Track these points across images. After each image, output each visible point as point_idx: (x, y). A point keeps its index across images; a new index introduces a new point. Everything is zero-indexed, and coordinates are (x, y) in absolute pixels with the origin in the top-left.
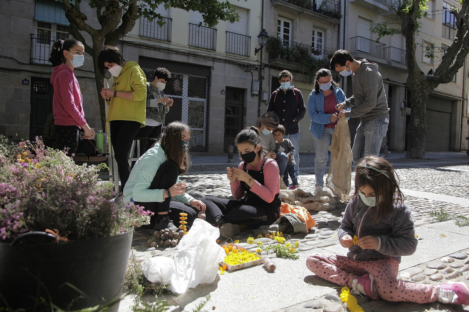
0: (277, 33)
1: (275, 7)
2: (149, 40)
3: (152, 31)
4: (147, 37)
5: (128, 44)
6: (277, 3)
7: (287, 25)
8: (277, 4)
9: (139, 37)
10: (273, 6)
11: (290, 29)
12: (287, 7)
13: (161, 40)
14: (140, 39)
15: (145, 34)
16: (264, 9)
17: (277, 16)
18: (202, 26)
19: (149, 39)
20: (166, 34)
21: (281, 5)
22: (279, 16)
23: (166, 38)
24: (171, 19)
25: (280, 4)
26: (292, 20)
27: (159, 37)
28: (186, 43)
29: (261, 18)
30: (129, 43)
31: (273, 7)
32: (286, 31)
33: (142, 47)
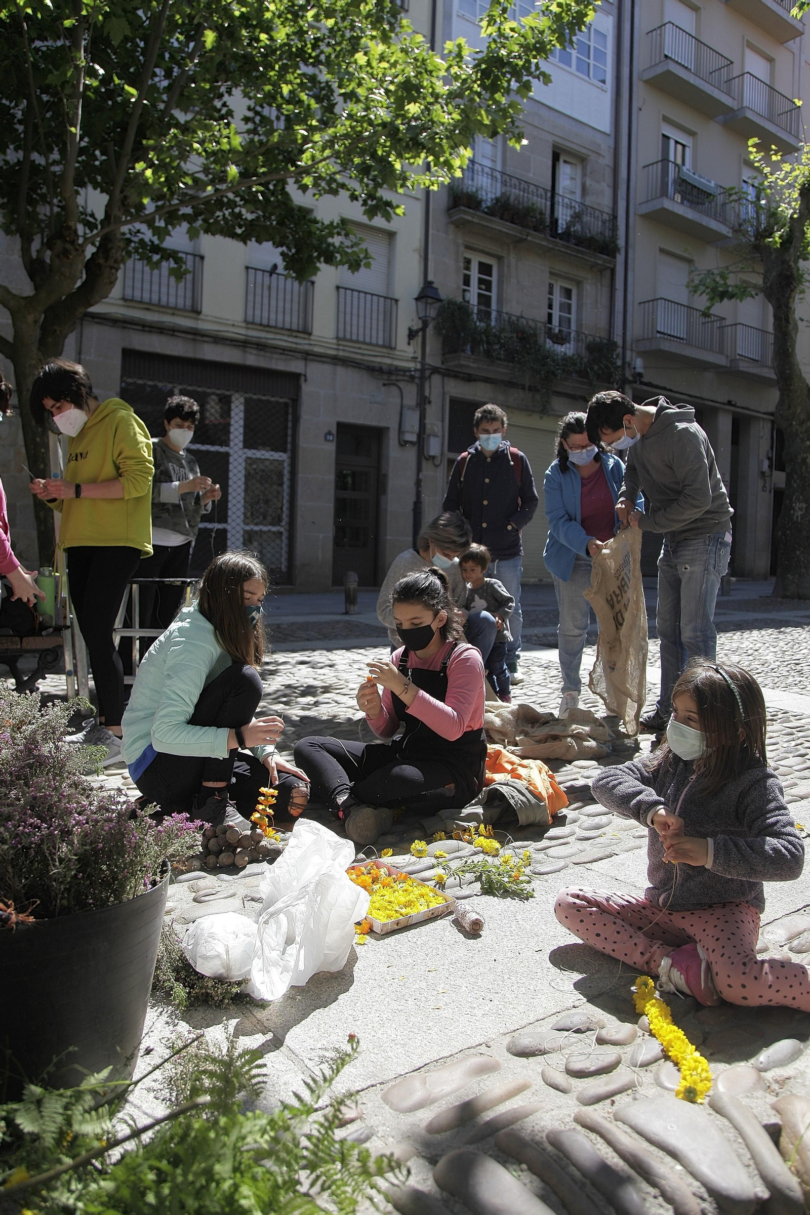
0: (461, 291)
1: (457, 226)
2: (147, 309)
3: (155, 288)
4: (141, 302)
5: (96, 320)
6: (463, 216)
7: (485, 269)
8: (461, 218)
9: (121, 302)
10: (452, 223)
11: (494, 279)
12: (484, 226)
13: (176, 308)
14: (124, 306)
15: (137, 295)
16: (431, 232)
17: (462, 248)
18: (278, 274)
19: (148, 306)
20: (189, 294)
21: (472, 222)
22: (467, 247)
23: (189, 303)
24: (202, 258)
25: (469, 218)
26: (500, 258)
27: (172, 301)
28: (237, 315)
29: (422, 254)
30: (99, 318)
31: (452, 227)
32: (485, 284)
33: (129, 326)
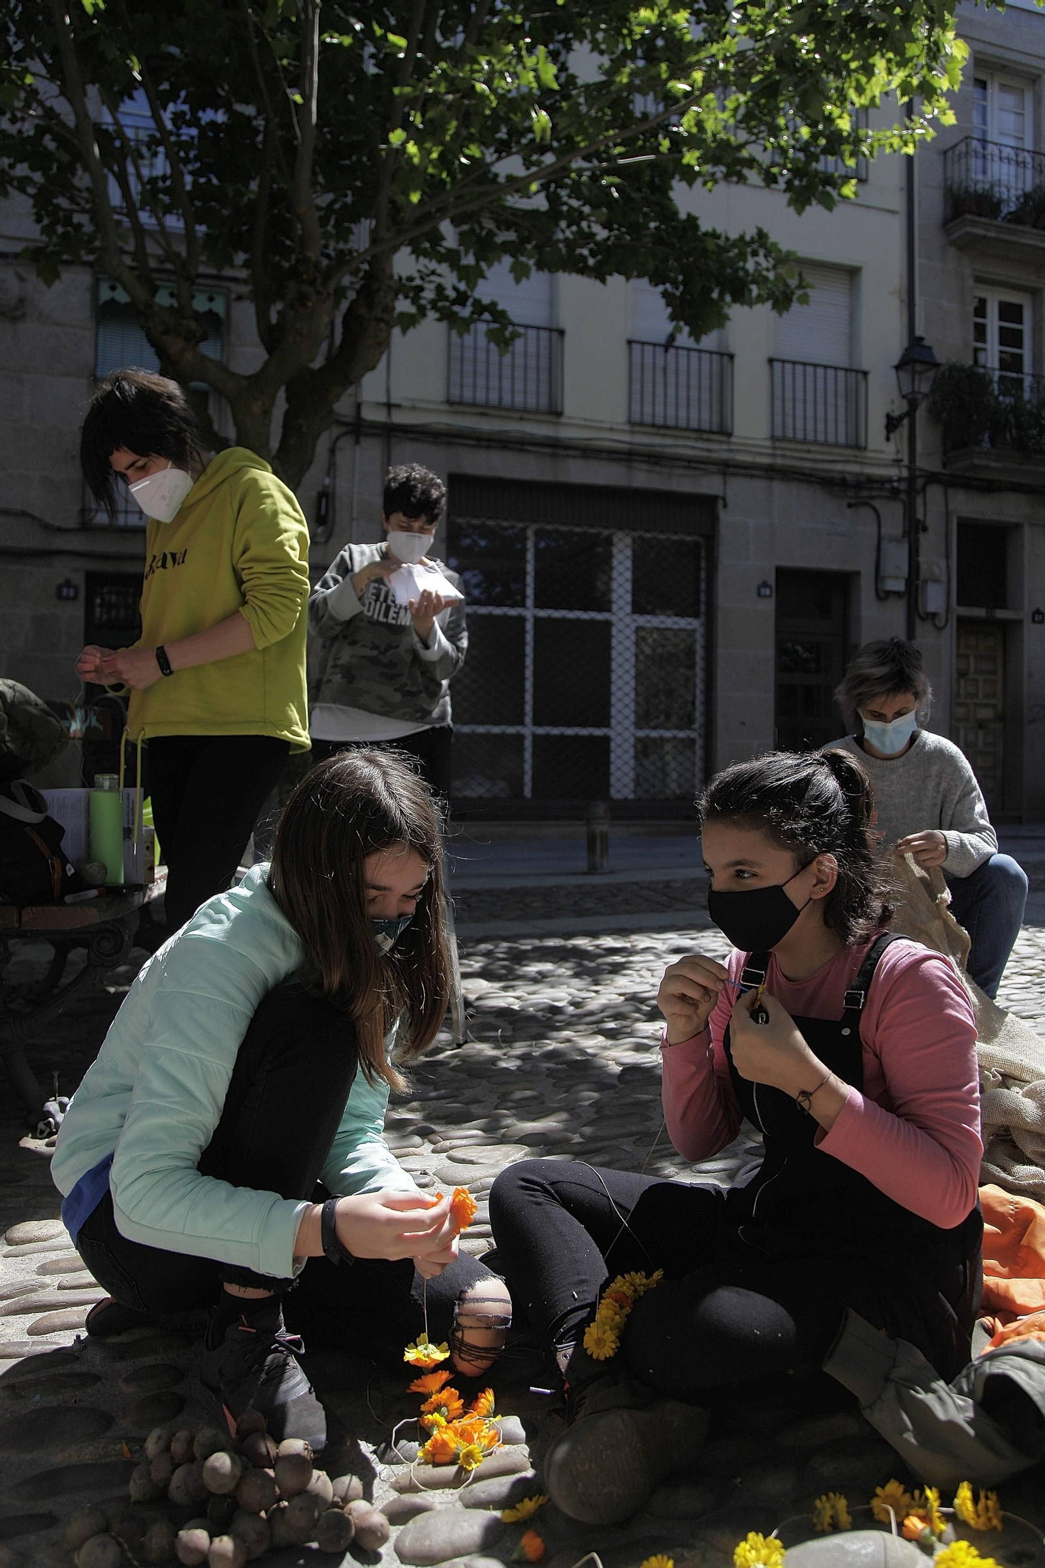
0: (972, 351)
1: (961, 248)
2: (484, 414)
3: (494, 383)
4: (474, 404)
5: (410, 436)
6: (969, 229)
7: (1010, 312)
8: (967, 233)
9: (445, 407)
10: (952, 243)
11: (1027, 327)
12: (1011, 242)
13: (525, 410)
14: (450, 412)
15: (468, 395)
16: (917, 261)
17: (971, 282)
18: (677, 348)
19: (484, 409)
20: (544, 388)
21: (985, 237)
22: (979, 280)
23: (544, 402)
24: (562, 333)
25: (981, 232)
26: (1034, 292)
27: (519, 400)
28: (618, 416)
29: (905, 297)
30: (412, 432)
31: (952, 251)
32: (1010, 338)
33: (458, 441)
